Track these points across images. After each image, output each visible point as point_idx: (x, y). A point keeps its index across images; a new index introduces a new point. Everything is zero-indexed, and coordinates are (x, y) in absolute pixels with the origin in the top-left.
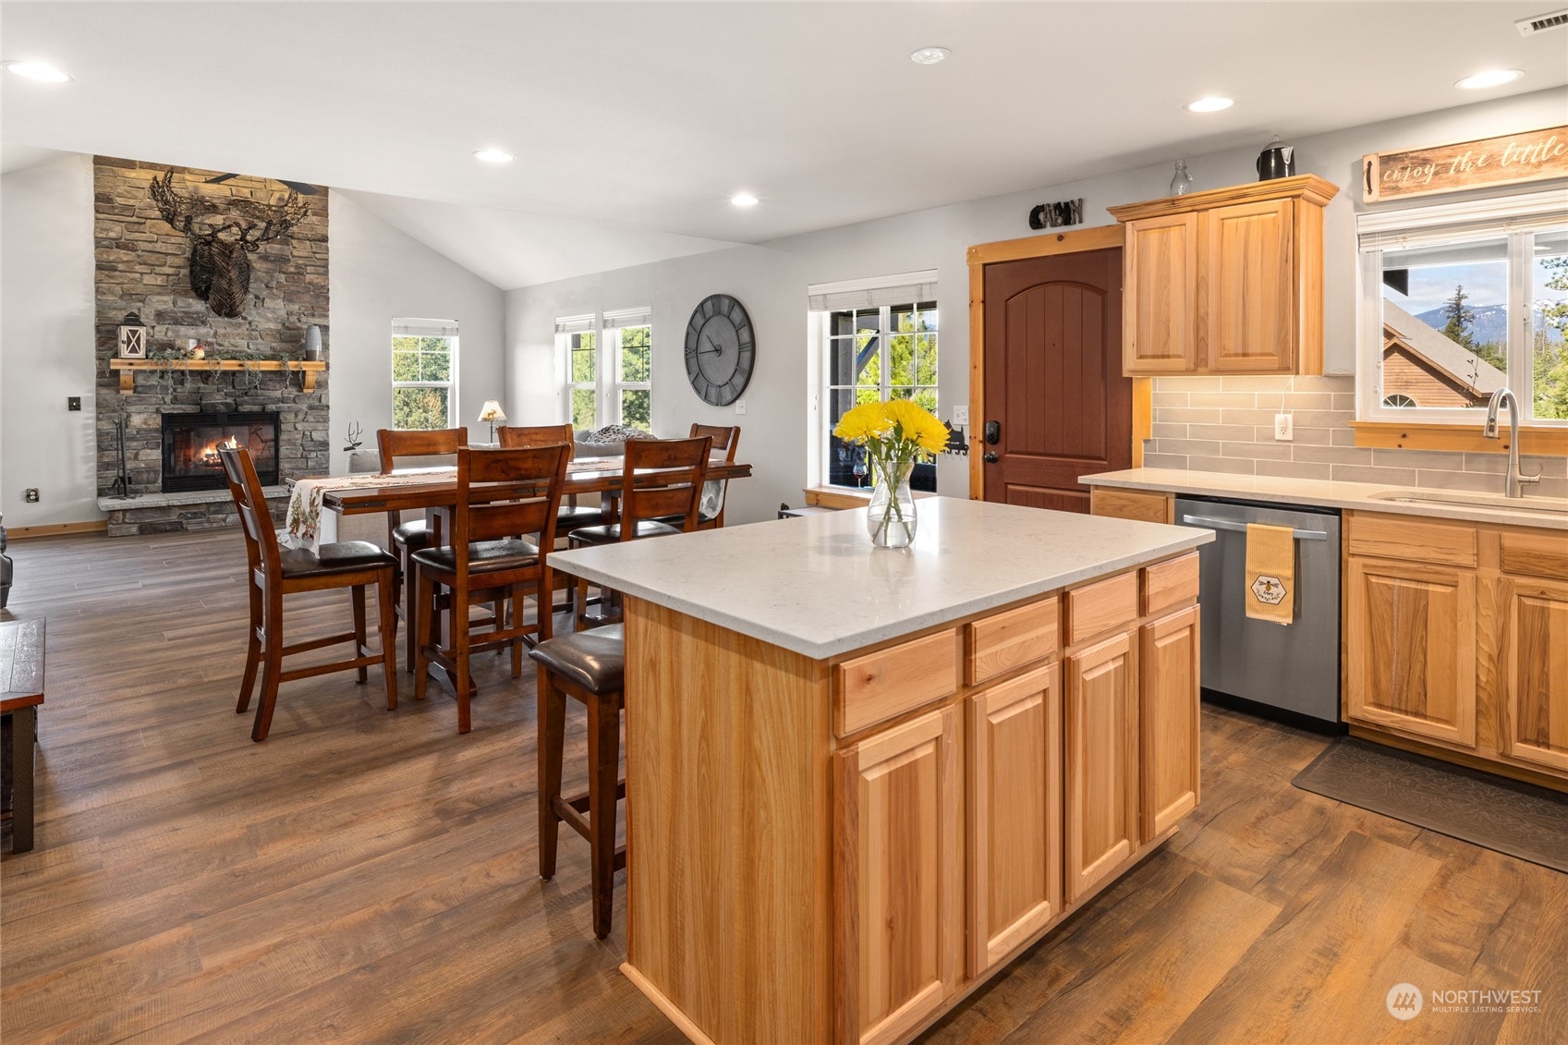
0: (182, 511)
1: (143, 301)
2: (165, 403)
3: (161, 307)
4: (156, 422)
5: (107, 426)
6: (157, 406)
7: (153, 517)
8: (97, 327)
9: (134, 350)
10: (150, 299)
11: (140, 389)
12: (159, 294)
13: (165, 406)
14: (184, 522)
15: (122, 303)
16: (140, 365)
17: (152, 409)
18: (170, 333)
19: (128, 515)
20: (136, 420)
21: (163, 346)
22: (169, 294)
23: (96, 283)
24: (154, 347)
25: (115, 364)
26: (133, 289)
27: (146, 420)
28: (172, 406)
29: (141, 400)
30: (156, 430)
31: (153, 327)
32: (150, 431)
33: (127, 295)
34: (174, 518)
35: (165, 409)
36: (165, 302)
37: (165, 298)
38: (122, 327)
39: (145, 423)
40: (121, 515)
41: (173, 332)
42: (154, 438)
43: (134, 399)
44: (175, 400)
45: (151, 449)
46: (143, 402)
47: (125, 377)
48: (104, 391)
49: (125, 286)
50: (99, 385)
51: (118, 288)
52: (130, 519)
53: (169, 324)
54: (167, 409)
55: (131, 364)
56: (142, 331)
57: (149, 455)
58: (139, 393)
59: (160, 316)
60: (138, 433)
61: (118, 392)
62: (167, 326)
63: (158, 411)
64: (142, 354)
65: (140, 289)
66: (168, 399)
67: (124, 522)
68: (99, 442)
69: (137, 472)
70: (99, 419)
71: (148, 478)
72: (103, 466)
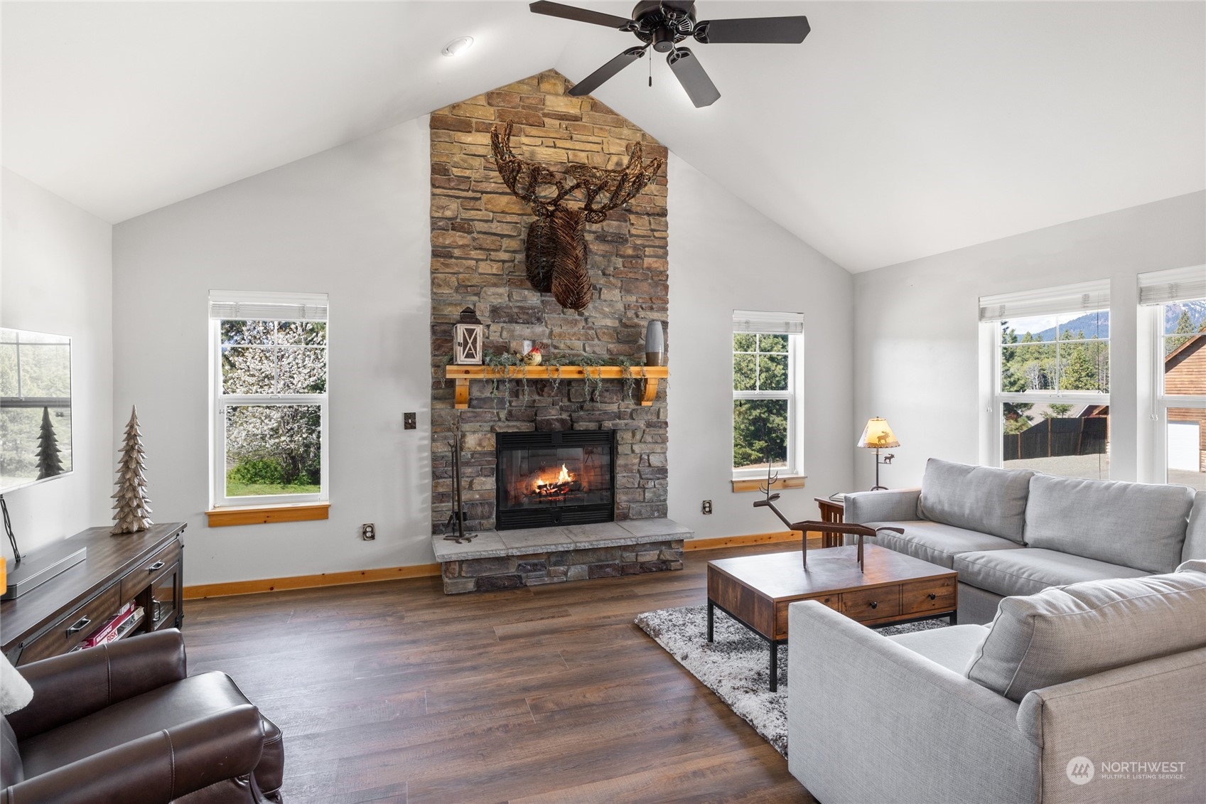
0: (520, 562)
1: (478, 294)
2: (500, 420)
3: (496, 301)
4: (490, 443)
5: (443, 449)
6: (492, 424)
7: (490, 569)
8: (433, 327)
9: (470, 355)
10: (485, 292)
11: (475, 402)
12: (495, 285)
13: (500, 424)
14: (524, 575)
15: (457, 297)
16: (476, 372)
17: (487, 427)
18: (505, 334)
19: (464, 567)
20: (471, 441)
21: (501, 349)
22: (504, 285)
23: (432, 273)
24: (491, 351)
25: (451, 372)
26: (468, 280)
27: (480, 440)
28: (507, 423)
29: (476, 415)
30: (491, 453)
31: (488, 326)
32: (484, 454)
33: (462, 287)
34: (512, 571)
35: (500, 427)
36: (500, 295)
37: (501, 290)
38: (458, 325)
39: (480, 445)
40: (457, 567)
41: (508, 332)
42: (489, 462)
43: (469, 415)
44: (510, 416)
45: (485, 476)
46: (478, 419)
47: (461, 389)
48: (439, 406)
49: (461, 276)
50: (434, 399)
51: (454, 279)
52: (467, 572)
53: (504, 322)
54: (503, 427)
55: (467, 372)
56: (479, 329)
57: (484, 483)
58: (474, 407)
59: (495, 312)
60: (472, 456)
61: (453, 407)
62: (502, 325)
63: (492, 429)
64: (478, 359)
65: (476, 280)
66: (503, 415)
67: (460, 576)
68: (433, 467)
69: (473, 504)
70: (433, 440)
71: (482, 512)
72: (438, 498)
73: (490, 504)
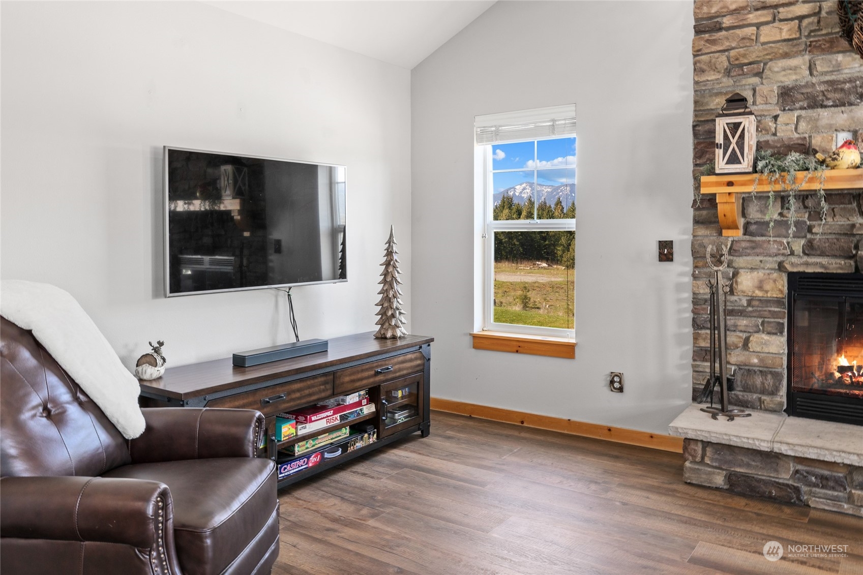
0: (799, 467)
1: (759, 74)
2: (792, 253)
3: (789, 80)
4: (779, 287)
5: (704, 291)
6: (780, 258)
7: (748, 465)
8: (694, 127)
9: (733, 159)
10: (770, 69)
11: (753, 228)
12: (786, 55)
13: (793, 259)
14: (804, 489)
15: (727, 82)
16: (743, 184)
17: (772, 262)
18: (803, 126)
19: (709, 452)
20: (747, 282)
21: (782, 151)
22: (799, 53)
23: (695, 56)
24: (769, 152)
25: (709, 184)
26: (744, 56)
27: (761, 282)
28: (805, 259)
29: (755, 246)
30: (778, 302)
31: (776, 118)
32: (767, 302)
33: (735, 68)
34: (785, 476)
35: (792, 264)
36: (795, 69)
37: (794, 62)
38: (717, 120)
39: (760, 288)
40: (699, 448)
41: (808, 122)
42: (774, 314)
43: (744, 245)
44: (810, 249)
45: (769, 333)
46: (758, 251)
47: (727, 208)
48: (702, 231)
49: (733, 53)
50: (697, 222)
51: (723, 58)
52: (712, 459)
53: (802, 108)
54: (798, 264)
55: (730, 184)
56: (748, 123)
57: (766, 344)
58: (752, 234)
59: (786, 95)
60: (749, 303)
61: (720, 234)
62: (796, 113)
63: (781, 267)
64: (746, 165)
65: (755, 52)
66: (798, 245)
67: (702, 462)
68: (694, 312)
69: (747, 370)
70: (695, 277)
71: (763, 383)
72: (699, 354)
73: (777, 376)
